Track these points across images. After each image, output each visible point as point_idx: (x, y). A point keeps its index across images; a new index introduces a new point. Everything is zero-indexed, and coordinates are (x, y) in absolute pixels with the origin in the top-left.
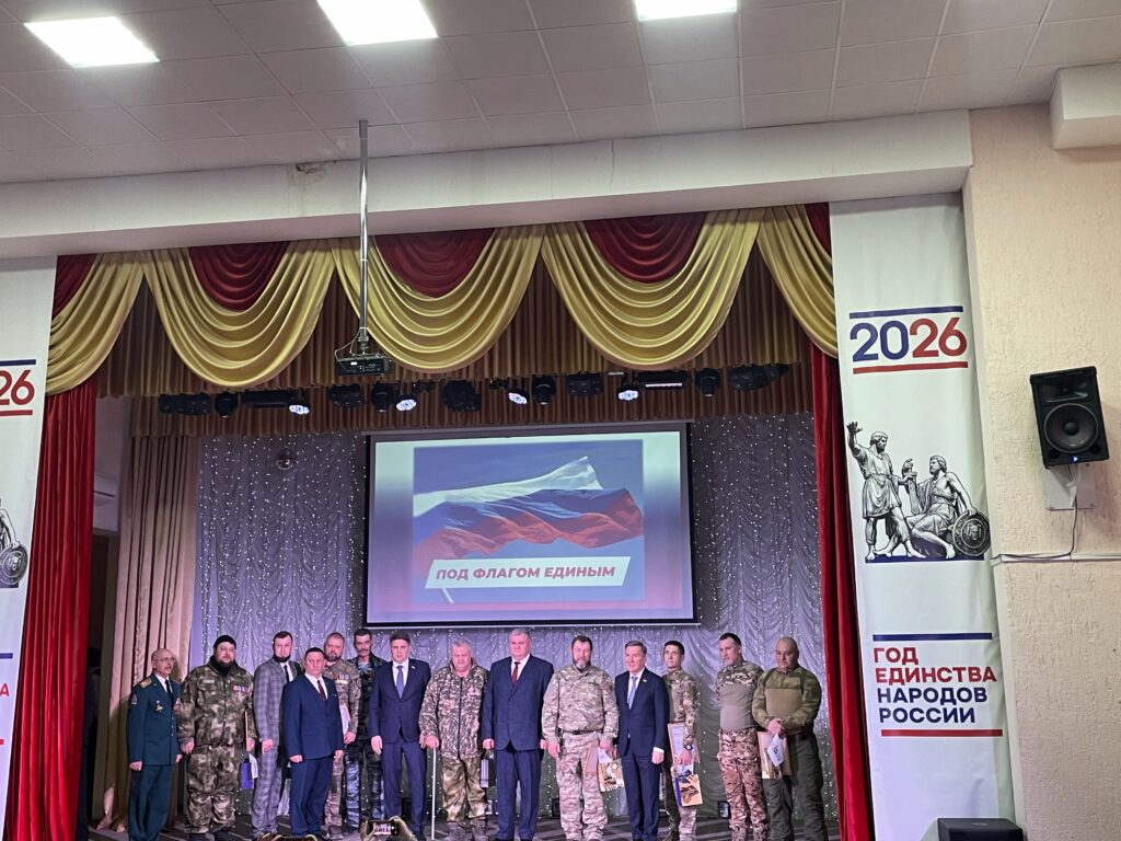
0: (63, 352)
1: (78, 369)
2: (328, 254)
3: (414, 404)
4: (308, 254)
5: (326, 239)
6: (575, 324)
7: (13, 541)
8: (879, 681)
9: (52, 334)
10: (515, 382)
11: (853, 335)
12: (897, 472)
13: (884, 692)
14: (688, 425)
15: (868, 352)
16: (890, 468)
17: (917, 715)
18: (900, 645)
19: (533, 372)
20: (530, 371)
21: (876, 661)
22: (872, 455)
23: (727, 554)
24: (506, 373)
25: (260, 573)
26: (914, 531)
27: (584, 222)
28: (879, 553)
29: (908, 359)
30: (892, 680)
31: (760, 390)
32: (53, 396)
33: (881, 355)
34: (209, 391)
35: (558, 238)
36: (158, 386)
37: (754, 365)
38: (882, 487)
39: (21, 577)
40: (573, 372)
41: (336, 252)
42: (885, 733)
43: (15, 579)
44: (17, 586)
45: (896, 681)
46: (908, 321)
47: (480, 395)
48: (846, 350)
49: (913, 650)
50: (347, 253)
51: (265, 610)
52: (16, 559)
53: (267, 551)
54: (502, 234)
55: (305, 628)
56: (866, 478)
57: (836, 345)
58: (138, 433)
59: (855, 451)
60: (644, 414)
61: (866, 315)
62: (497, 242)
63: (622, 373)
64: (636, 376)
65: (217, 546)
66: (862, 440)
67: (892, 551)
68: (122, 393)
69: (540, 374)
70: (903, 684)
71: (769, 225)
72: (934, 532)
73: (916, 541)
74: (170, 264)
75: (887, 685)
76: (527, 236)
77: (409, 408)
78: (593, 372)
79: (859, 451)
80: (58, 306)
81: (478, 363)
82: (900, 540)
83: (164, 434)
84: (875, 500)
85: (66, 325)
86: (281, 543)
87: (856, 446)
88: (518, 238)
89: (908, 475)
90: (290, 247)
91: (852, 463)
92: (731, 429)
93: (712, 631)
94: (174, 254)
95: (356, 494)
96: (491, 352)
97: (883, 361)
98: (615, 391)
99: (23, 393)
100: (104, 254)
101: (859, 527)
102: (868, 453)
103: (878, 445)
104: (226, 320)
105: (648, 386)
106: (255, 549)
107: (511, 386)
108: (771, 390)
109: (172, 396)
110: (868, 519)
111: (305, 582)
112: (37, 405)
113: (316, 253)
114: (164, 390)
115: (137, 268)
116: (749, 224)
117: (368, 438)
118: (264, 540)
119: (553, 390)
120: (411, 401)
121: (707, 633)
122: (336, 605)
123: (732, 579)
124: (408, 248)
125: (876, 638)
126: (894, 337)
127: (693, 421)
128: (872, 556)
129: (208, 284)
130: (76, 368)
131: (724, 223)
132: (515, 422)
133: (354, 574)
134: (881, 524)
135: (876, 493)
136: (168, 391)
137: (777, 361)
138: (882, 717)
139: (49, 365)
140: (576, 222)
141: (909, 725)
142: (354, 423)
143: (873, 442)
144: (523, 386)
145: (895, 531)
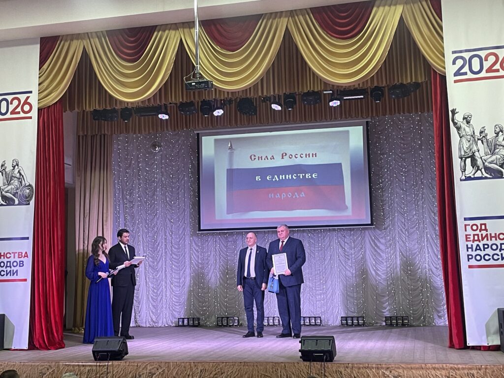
0: (45, 86)
1: (53, 95)
2: (177, 31)
3: (222, 112)
4: (167, 32)
5: (176, 24)
6: (306, 63)
7: (26, 182)
8: (467, 241)
9: (39, 78)
10: (275, 97)
11: (454, 63)
12: (477, 133)
13: (470, 246)
14: (367, 122)
15: (462, 71)
16: (473, 132)
17: (487, 258)
18: (478, 222)
19: (284, 92)
20: (282, 92)
21: (466, 231)
22: (464, 125)
23: (389, 190)
24: (270, 92)
25: (145, 206)
26: (486, 164)
27: (310, 8)
28: (467, 176)
29: (483, 74)
30: (474, 241)
31: (406, 98)
32: (41, 109)
33: (469, 72)
34: (118, 107)
35: (296, 17)
36: (92, 105)
37: (401, 83)
38: (469, 141)
39: (31, 199)
40: (306, 91)
41: (181, 30)
42: (470, 267)
43: (28, 201)
44: (29, 204)
45: (476, 241)
46: (483, 54)
47: (256, 107)
48: (450, 71)
49: (485, 225)
50: (186, 30)
51: (148, 225)
52: (28, 191)
53: (148, 194)
54: (267, 17)
55: (169, 234)
56: (461, 137)
57: (445, 69)
58: (81, 134)
59: (455, 124)
60: (343, 116)
61: (461, 52)
62: (265, 21)
63: (331, 92)
64: (339, 93)
65: (123, 193)
66: (459, 118)
67: (474, 174)
68: (75, 109)
69: (288, 92)
70: (480, 242)
71: (409, 6)
72: (496, 164)
73: (487, 169)
74: (97, 39)
75: (471, 243)
76: (280, 18)
77: (220, 114)
78: (316, 90)
79: (457, 123)
80: (42, 63)
81: (255, 86)
82: (478, 169)
83: (94, 134)
84: (465, 149)
85: (46, 72)
86: (155, 190)
87: (455, 121)
88: (275, 19)
89: (483, 135)
90: (157, 29)
91: (453, 129)
92: (390, 124)
93: (381, 230)
94: (99, 34)
95: (192, 164)
96: (262, 80)
97: (470, 75)
98: (328, 101)
99: (26, 108)
100: (63, 36)
101: (457, 163)
102: (461, 124)
103: (467, 120)
104: (127, 68)
105: (345, 98)
106: (142, 194)
107: (272, 101)
108: (411, 97)
109: (99, 110)
110: (461, 158)
111: (168, 210)
112: (34, 114)
113: (171, 31)
114: (95, 107)
115: (80, 42)
116: (398, 6)
117: (198, 134)
118: (147, 189)
119: (295, 102)
120: (221, 110)
121: (378, 232)
122: (185, 221)
123: (392, 203)
124: (218, 26)
125: (465, 219)
126: (476, 63)
127: (370, 120)
128: (463, 178)
129: (116, 49)
130: (52, 95)
131: (384, 6)
132: (275, 122)
133: (193, 205)
134: (469, 161)
135: (466, 145)
136: (97, 108)
137: (414, 81)
138: (469, 259)
139: (39, 93)
140: (306, 9)
141: (483, 262)
142: (191, 125)
143: (464, 118)
144: (279, 100)
145: (476, 164)
